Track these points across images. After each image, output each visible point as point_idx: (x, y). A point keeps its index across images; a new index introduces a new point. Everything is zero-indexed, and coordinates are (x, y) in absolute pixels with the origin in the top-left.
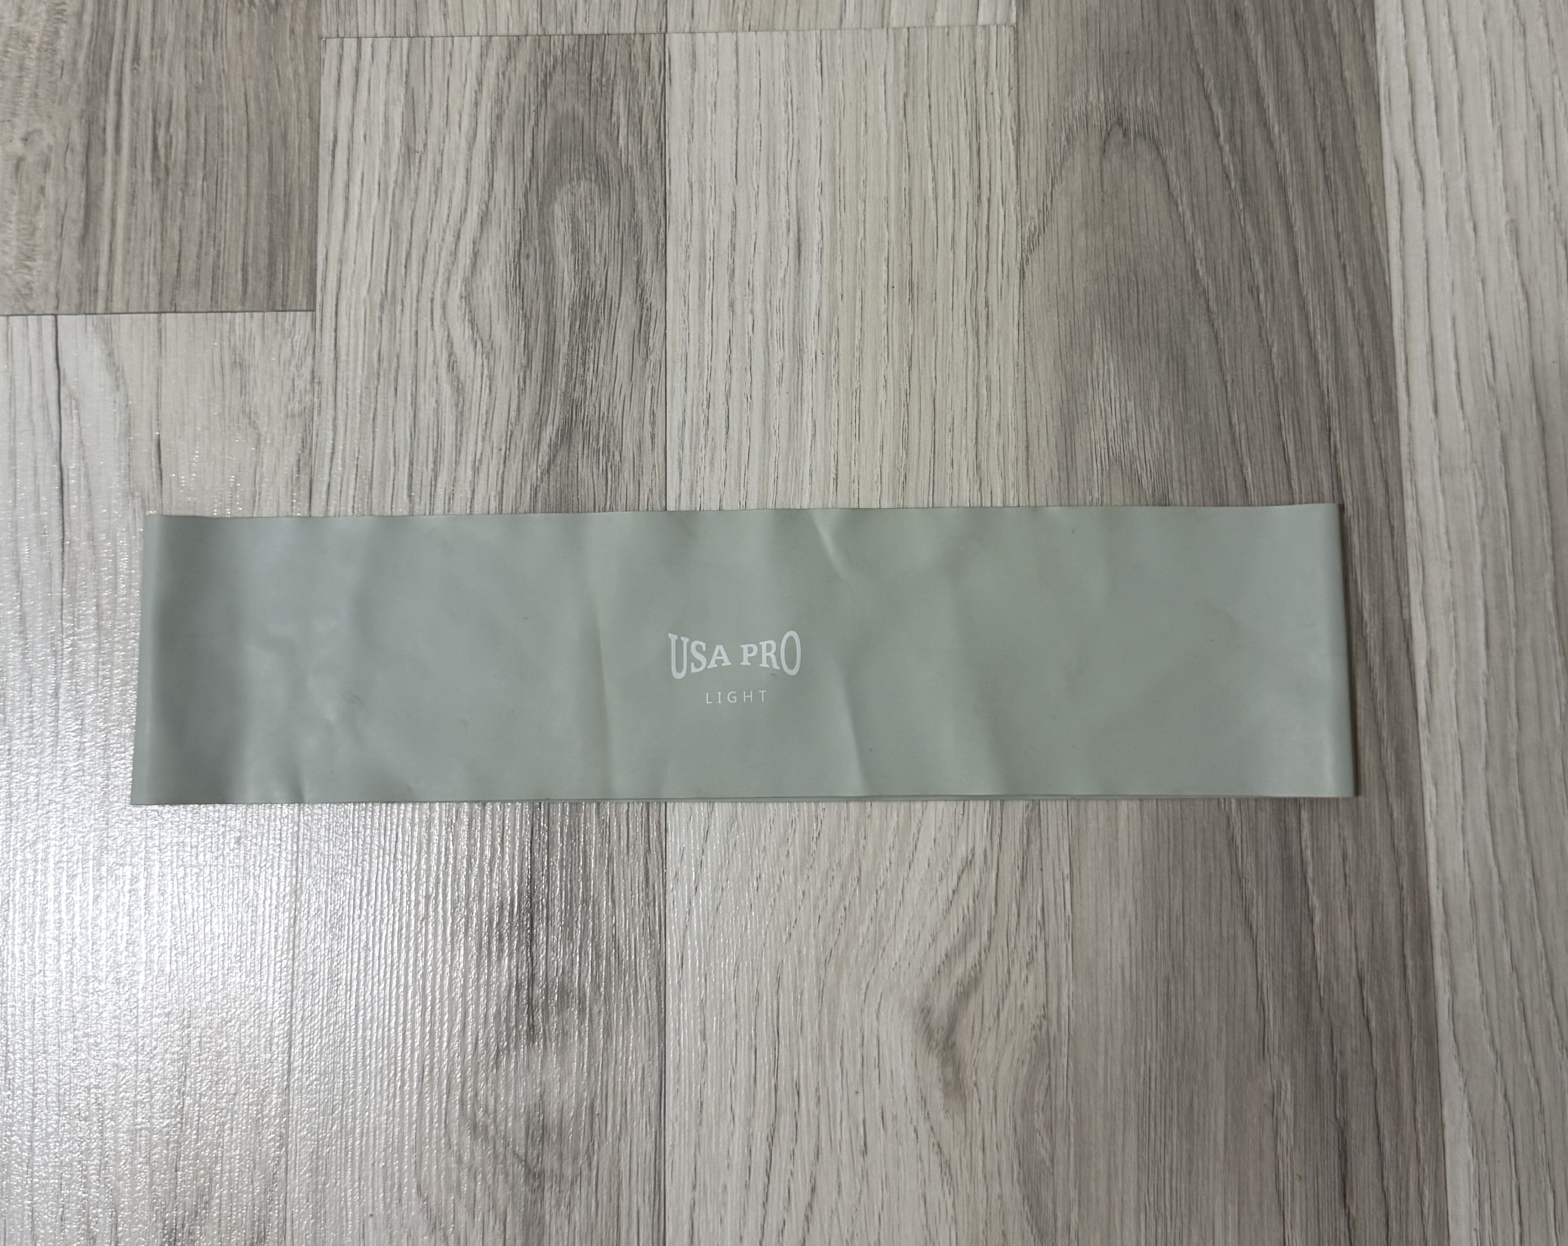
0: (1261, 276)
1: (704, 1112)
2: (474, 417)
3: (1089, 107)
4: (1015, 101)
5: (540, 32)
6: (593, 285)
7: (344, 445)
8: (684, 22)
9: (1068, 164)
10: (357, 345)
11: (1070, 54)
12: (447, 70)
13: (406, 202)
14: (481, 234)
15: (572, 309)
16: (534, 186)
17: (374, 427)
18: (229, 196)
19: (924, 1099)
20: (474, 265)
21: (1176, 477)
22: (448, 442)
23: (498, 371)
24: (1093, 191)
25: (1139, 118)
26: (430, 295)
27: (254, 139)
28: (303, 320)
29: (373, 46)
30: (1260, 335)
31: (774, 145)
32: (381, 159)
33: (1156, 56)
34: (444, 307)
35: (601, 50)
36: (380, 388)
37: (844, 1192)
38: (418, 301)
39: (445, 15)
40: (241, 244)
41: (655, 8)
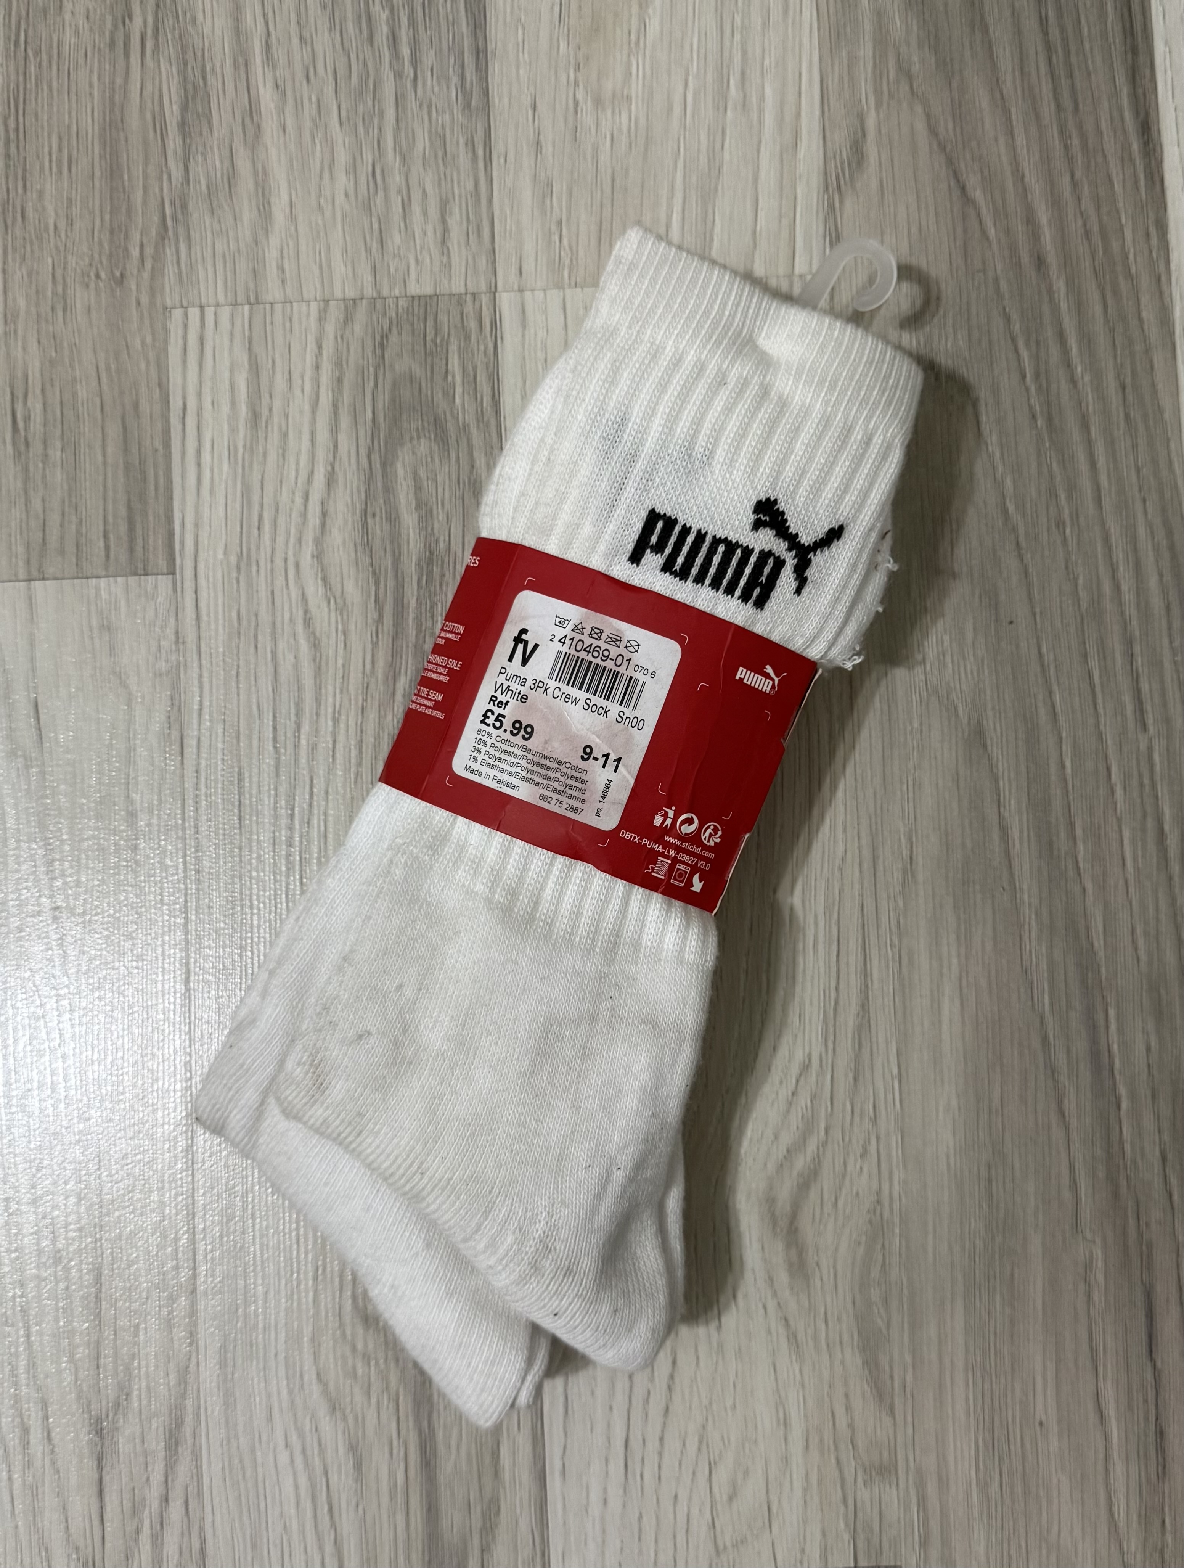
0: (1066, 512)
2: (331, 672)
5: (375, 295)
6: (437, 541)
7: (211, 701)
8: (513, 280)
10: (216, 605)
12: (288, 335)
13: (256, 466)
14: (329, 494)
15: (418, 564)
16: (376, 447)
17: (238, 682)
18: (87, 465)
19: (771, 1279)
20: (323, 525)
21: (989, 706)
22: (308, 696)
23: (352, 627)
26: (283, 555)
27: (107, 409)
28: (164, 583)
29: (215, 314)
30: (1067, 568)
32: (229, 424)
33: (964, 301)
34: (297, 565)
35: (434, 310)
36: (241, 646)
37: (702, 1364)
38: (272, 561)
39: (283, 282)
40: (101, 511)
41: (484, 268)
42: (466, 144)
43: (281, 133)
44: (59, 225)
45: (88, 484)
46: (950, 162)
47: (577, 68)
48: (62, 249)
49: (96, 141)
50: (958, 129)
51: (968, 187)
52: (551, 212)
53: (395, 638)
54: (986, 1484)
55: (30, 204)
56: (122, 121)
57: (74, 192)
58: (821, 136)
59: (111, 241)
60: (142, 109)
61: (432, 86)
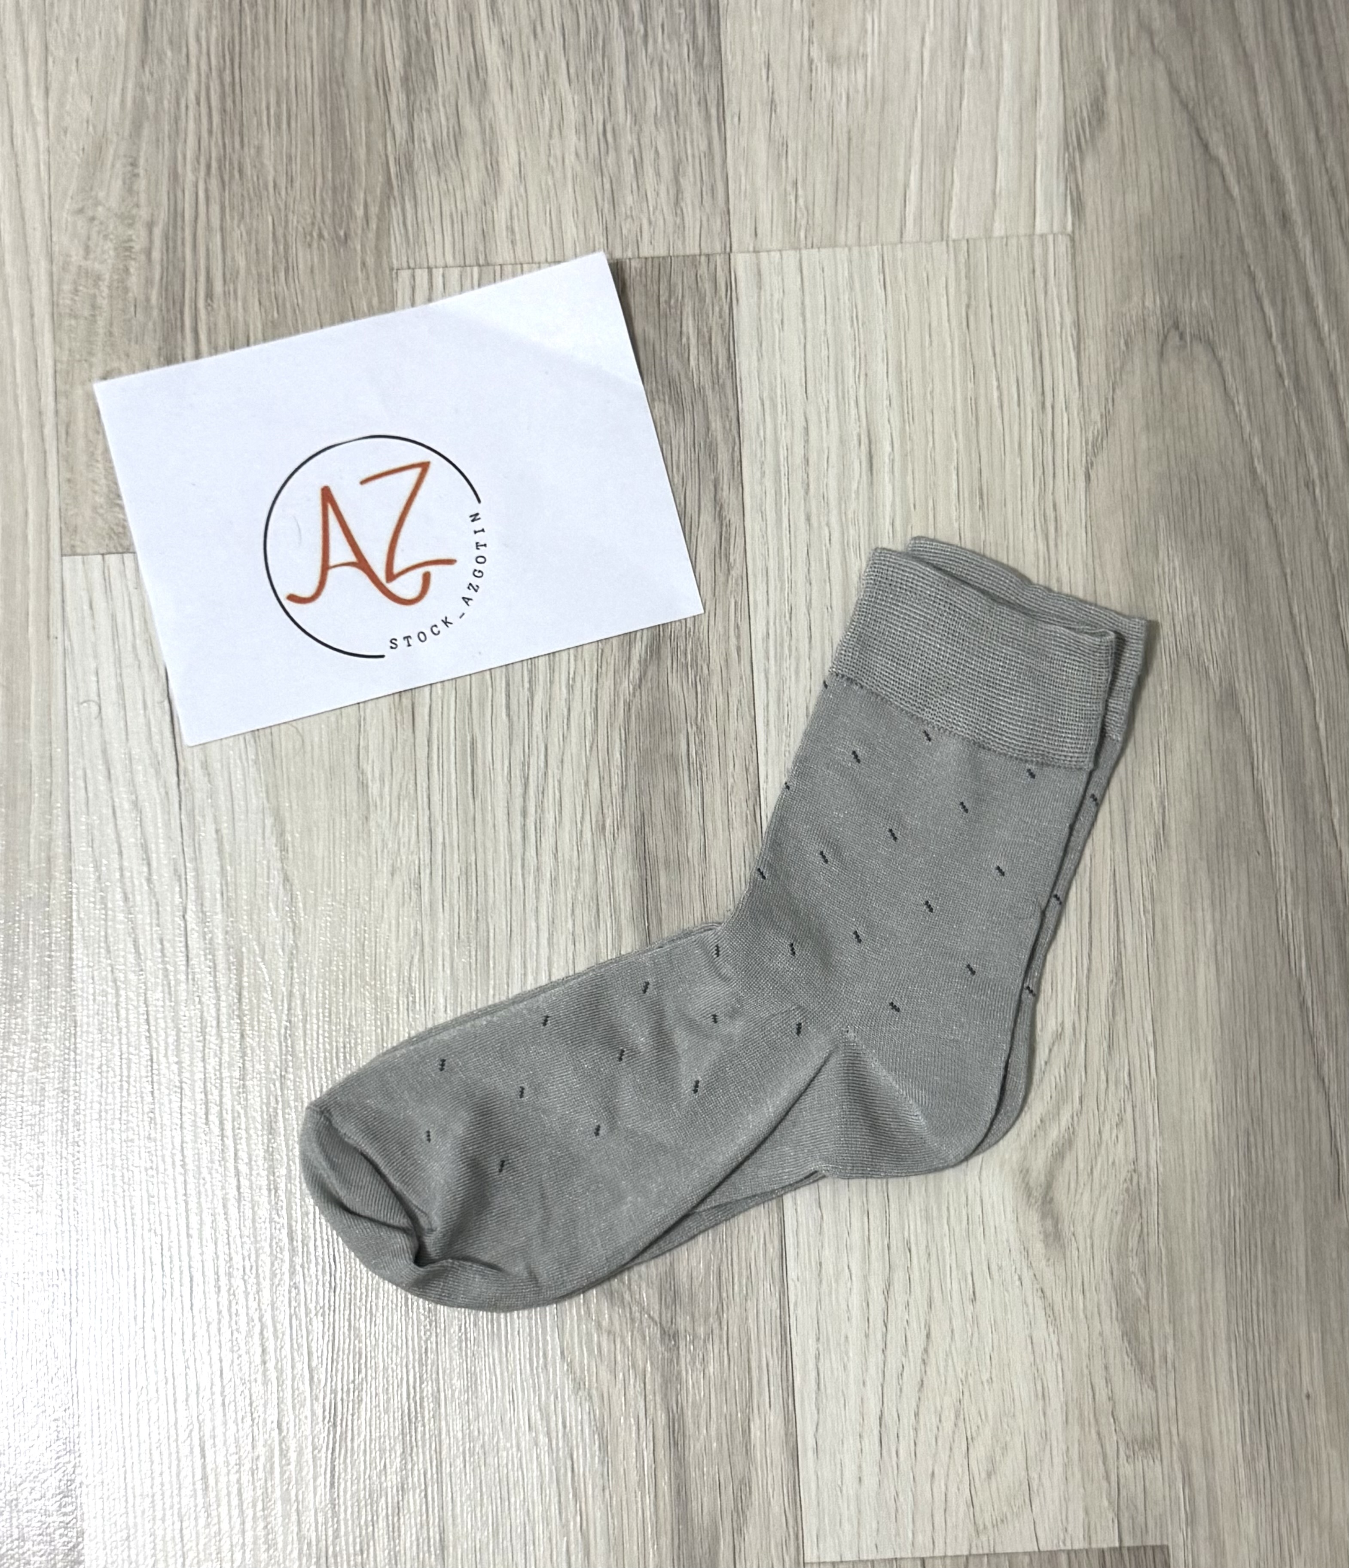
0: (1316, 471)
1: (823, 1271)
3: (1146, 312)
4: (1074, 310)
8: (748, 241)
9: (1128, 367)
11: (1125, 261)
19: (1027, 1251)
21: (1241, 667)
24: (1153, 394)
25: (1194, 322)
29: (443, 276)
30: (1317, 528)
31: (842, 361)
35: (668, 270)
37: (957, 1336)
39: (513, 244)
41: (719, 229)
42: (699, 103)
43: (509, 91)
44: (278, 182)
46: (1193, 119)
47: (812, 26)
48: (282, 207)
49: (316, 98)
50: (1200, 85)
51: (1211, 145)
52: (787, 172)
54: (1253, 1459)
55: (248, 160)
56: (343, 76)
57: (293, 150)
58: (1062, 95)
59: (334, 200)
60: (364, 63)
61: (663, 43)
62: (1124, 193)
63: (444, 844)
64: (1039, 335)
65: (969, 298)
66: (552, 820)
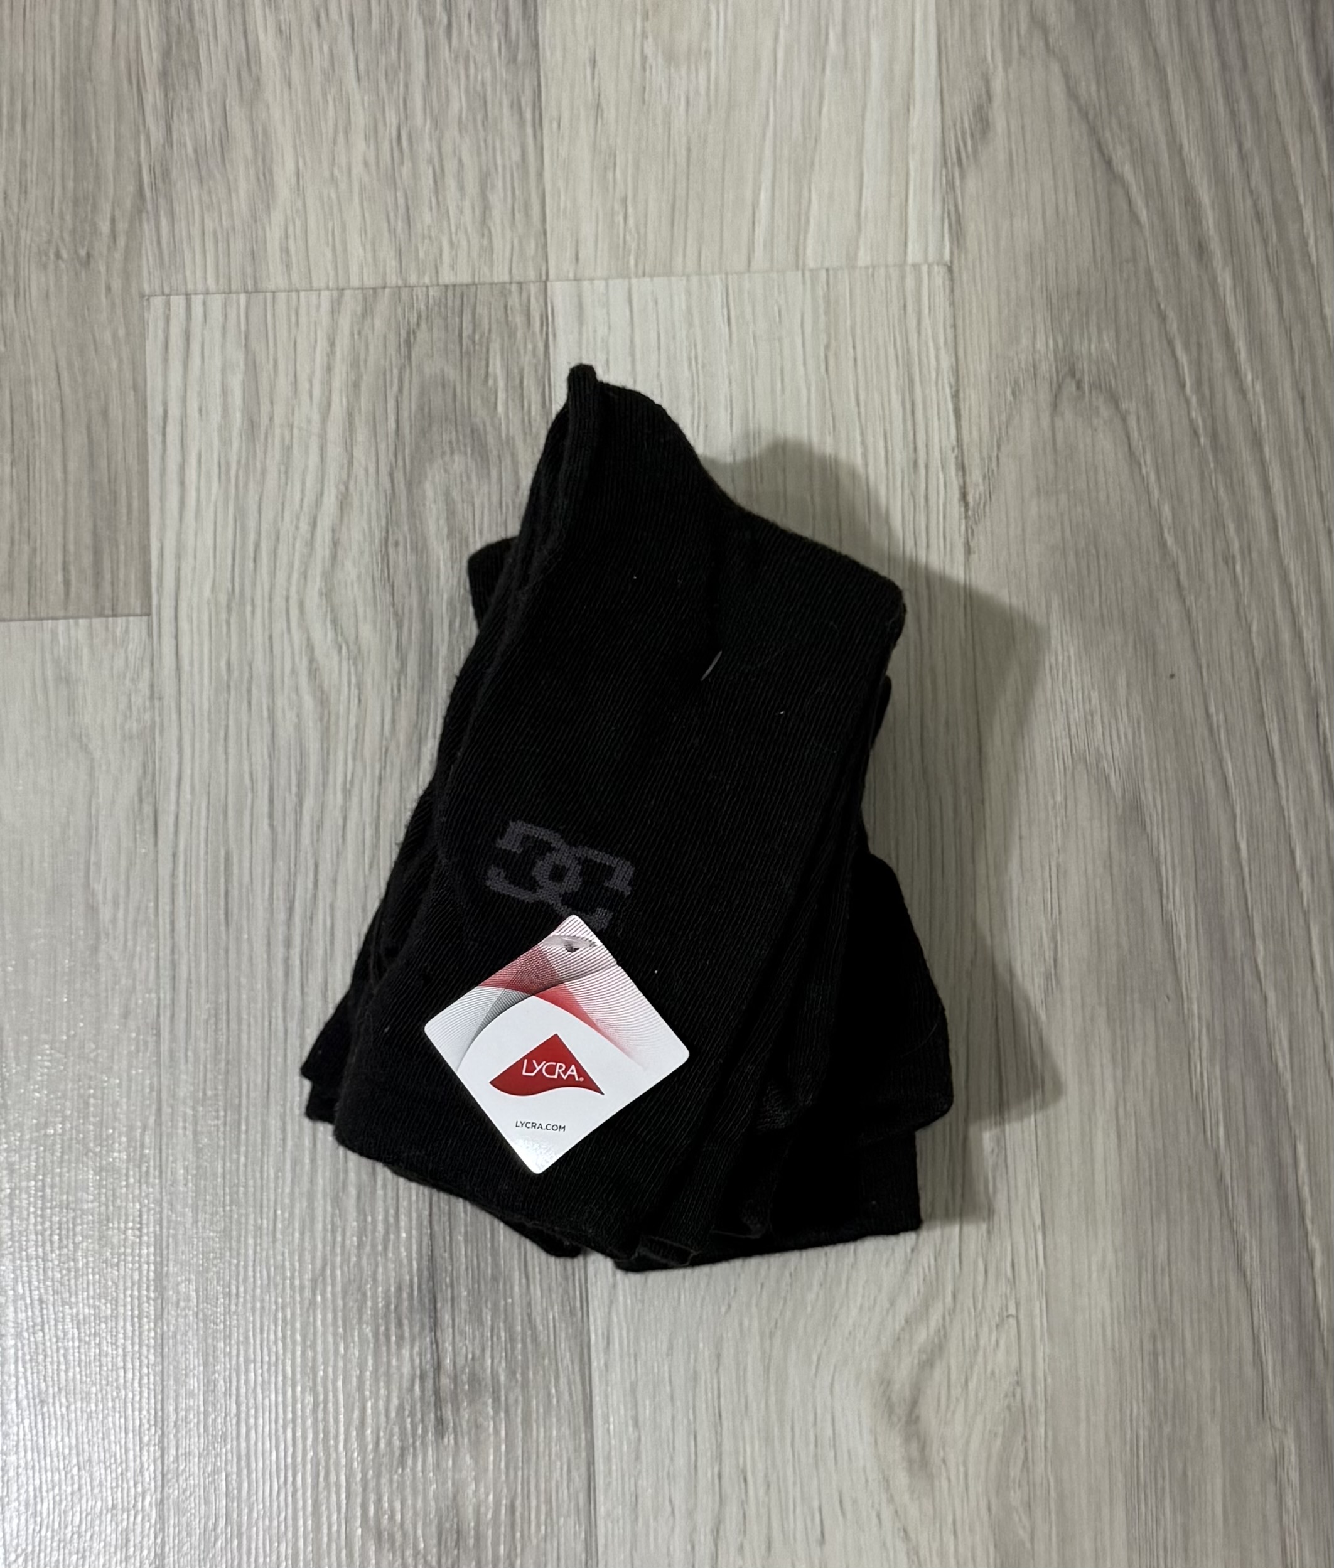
0: (1236, 546)
1: (639, 1506)
2: (342, 734)
3: (1037, 356)
4: (952, 352)
5: (400, 283)
7: (192, 769)
8: (568, 268)
9: (1016, 421)
10: (201, 653)
11: (1013, 296)
12: (293, 330)
13: (251, 485)
14: (341, 520)
15: (451, 602)
16: (400, 463)
17: (226, 747)
18: (43, 482)
19: (886, 1481)
20: (334, 557)
21: (1148, 776)
22: (313, 761)
23: (368, 680)
24: (1045, 453)
25: (1094, 370)
26: (284, 593)
27: (70, 416)
28: (137, 626)
29: (204, 303)
30: (1238, 611)
32: (220, 435)
33: (1111, 295)
34: (301, 605)
35: (472, 300)
36: (232, 701)
38: (270, 600)
39: (287, 266)
40: (60, 539)
41: (533, 252)
42: (512, 107)
43: (286, 89)
45: (44, 505)
46: (1093, 131)
47: (646, 17)
48: (13, 220)
49: (57, 95)
50: (1103, 93)
51: (1114, 161)
52: (614, 188)
53: (422, 690)
56: (90, 69)
57: (29, 154)
58: (938, 101)
59: (75, 215)
60: (114, 56)
61: (470, 36)
62: (1012, 216)
63: (189, 981)
64: (911, 381)
65: (829, 336)
66: (321, 952)
